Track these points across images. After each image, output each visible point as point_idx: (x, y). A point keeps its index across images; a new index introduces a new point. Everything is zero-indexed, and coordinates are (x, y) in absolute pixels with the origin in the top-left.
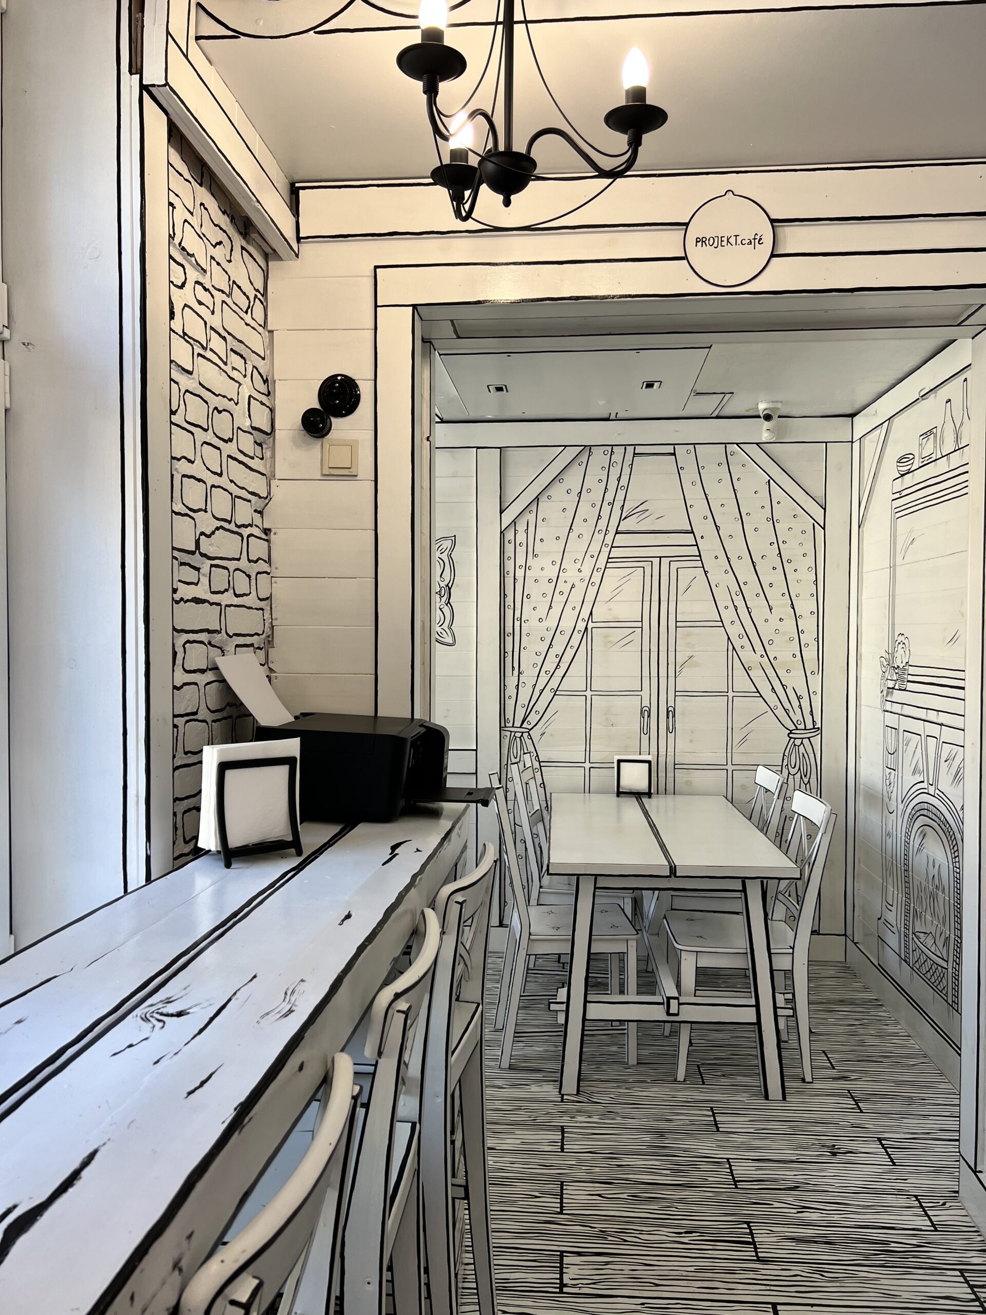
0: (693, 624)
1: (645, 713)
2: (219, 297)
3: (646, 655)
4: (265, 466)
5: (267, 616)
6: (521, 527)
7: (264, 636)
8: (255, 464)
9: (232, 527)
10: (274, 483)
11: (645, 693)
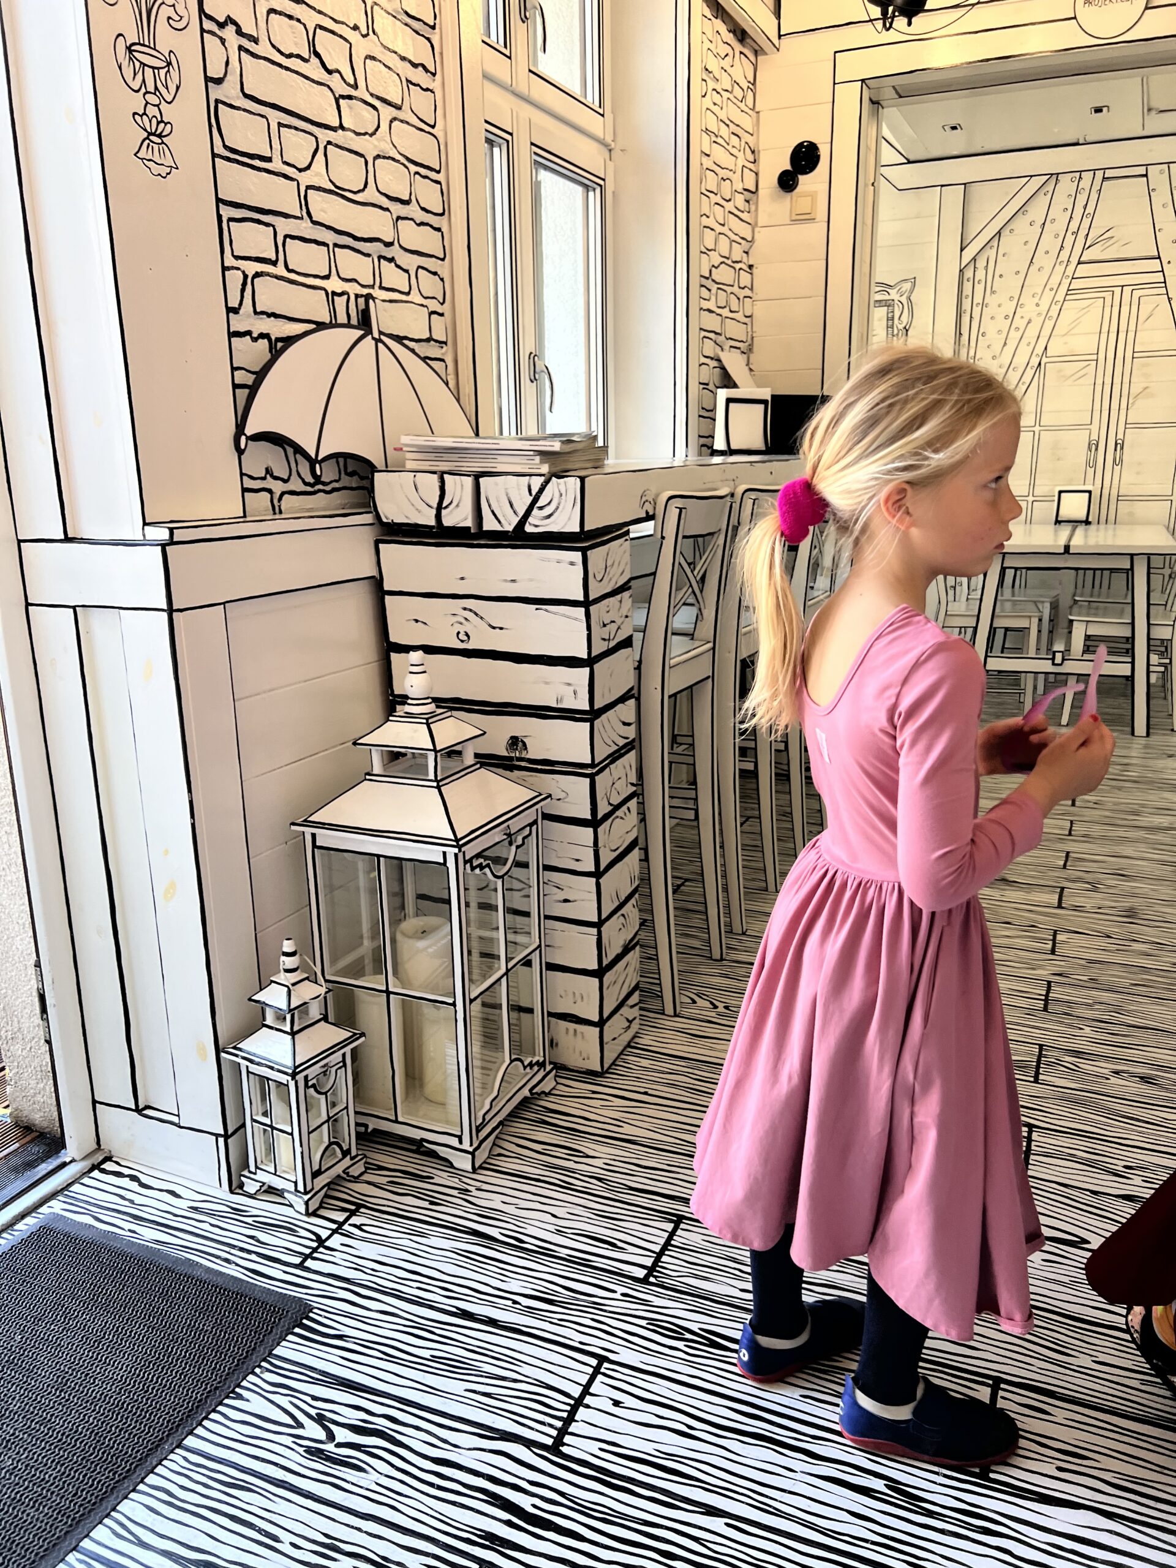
0: (1151, 354)
1: (1093, 446)
2: (726, 95)
3: (1099, 388)
4: (751, 217)
5: (749, 330)
6: (981, 263)
7: (747, 344)
8: (744, 216)
9: (729, 262)
10: (757, 230)
11: (1095, 428)
